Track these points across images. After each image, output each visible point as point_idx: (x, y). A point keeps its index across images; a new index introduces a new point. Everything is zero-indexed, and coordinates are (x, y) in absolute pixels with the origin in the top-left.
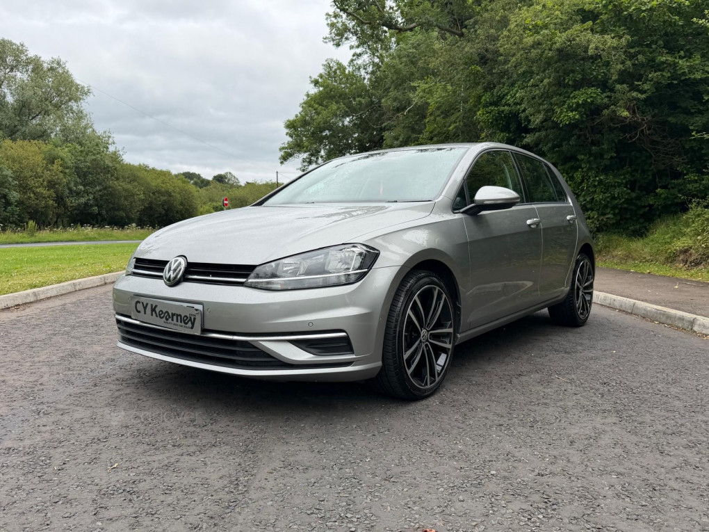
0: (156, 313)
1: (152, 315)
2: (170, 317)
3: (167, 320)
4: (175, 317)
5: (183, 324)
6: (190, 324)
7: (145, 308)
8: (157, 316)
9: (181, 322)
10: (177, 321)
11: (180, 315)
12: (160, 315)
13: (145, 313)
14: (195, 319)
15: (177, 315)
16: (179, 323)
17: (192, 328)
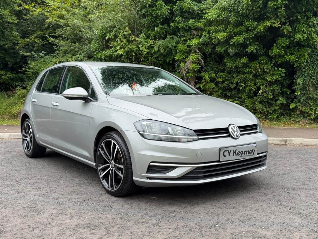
0: (236, 154)
1: (233, 155)
2: (243, 153)
3: (241, 155)
4: (246, 153)
5: (249, 154)
6: (252, 154)
7: (229, 153)
8: (236, 155)
9: (248, 154)
10: (247, 154)
11: (248, 151)
12: (238, 154)
13: (229, 156)
14: (254, 150)
15: (247, 151)
16: (248, 155)
17: (253, 155)
